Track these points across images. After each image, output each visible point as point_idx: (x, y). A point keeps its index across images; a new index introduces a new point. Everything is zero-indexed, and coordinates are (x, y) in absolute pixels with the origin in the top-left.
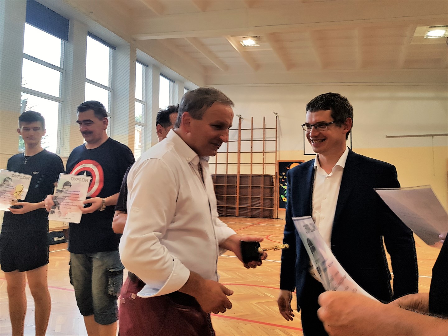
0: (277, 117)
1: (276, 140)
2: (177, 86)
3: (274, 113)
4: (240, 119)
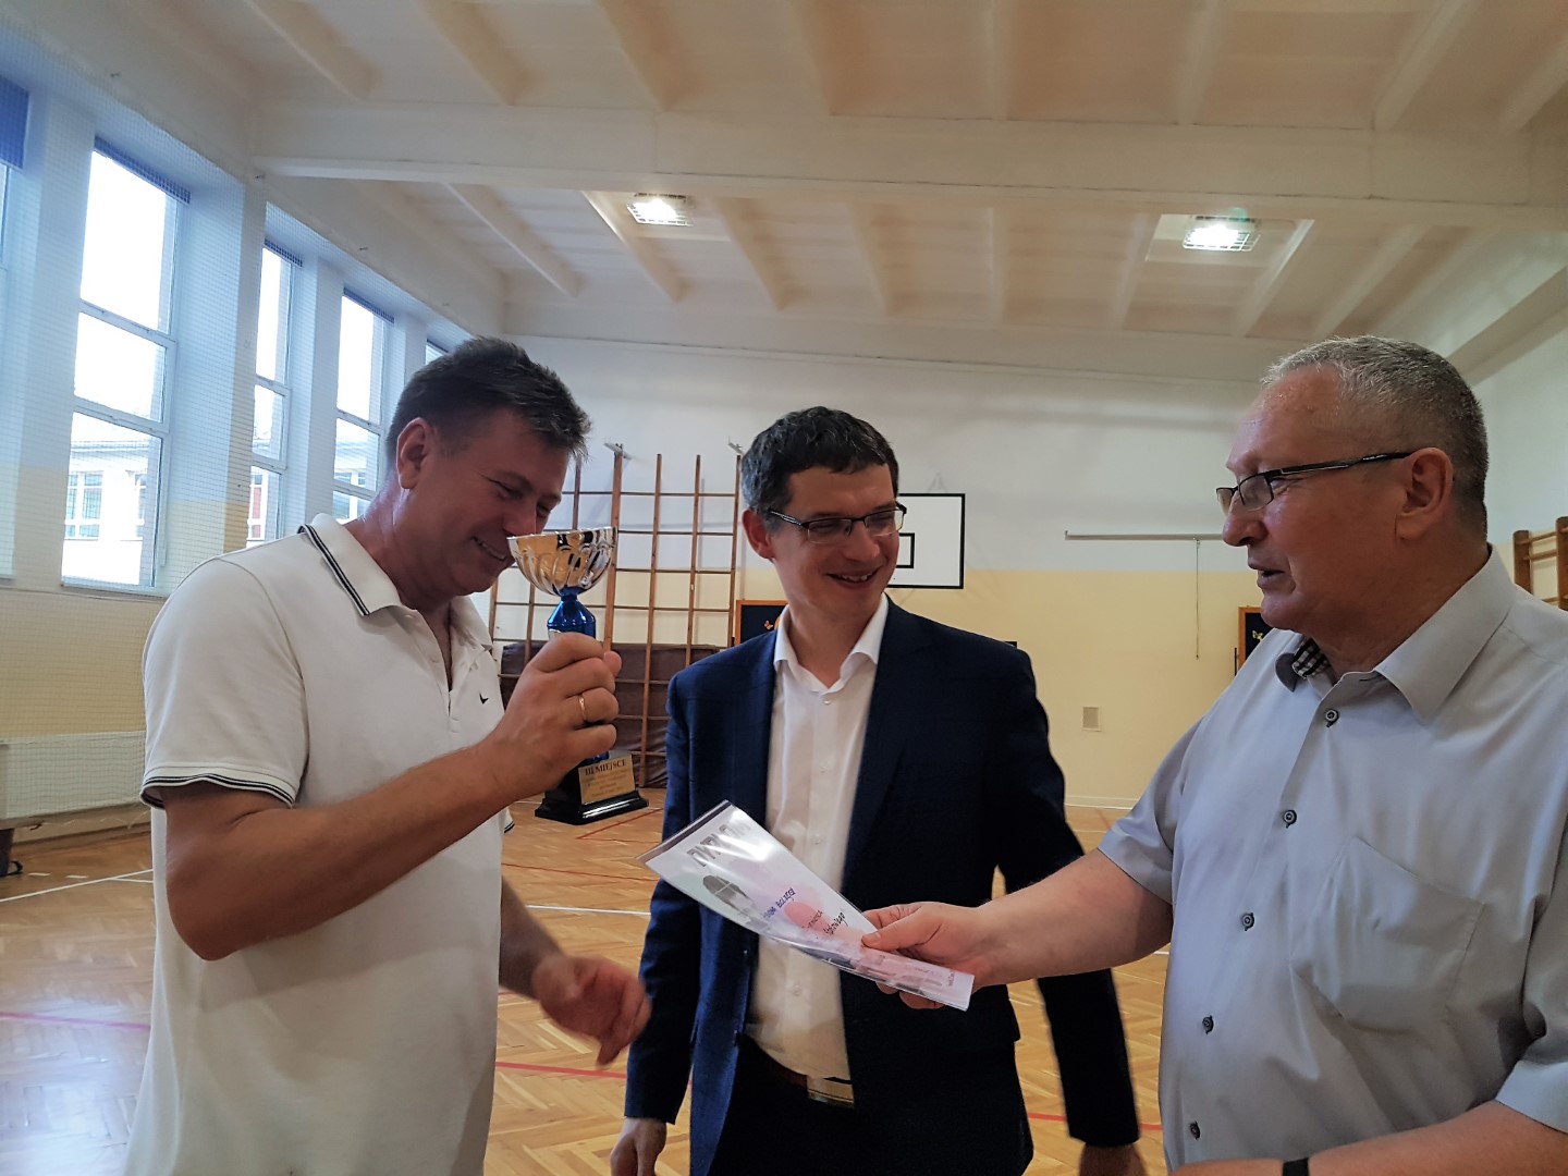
1: (734, 534)
2: (400, 336)
3: (731, 445)
4: (619, 457)
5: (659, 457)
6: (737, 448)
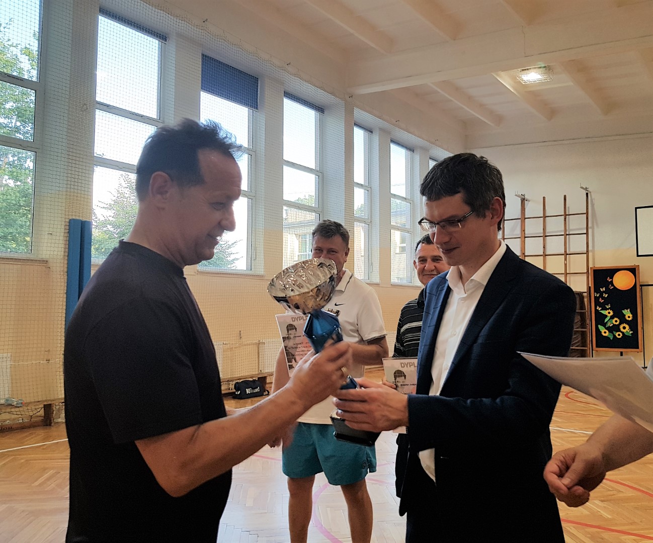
0: (587, 194)
1: (587, 234)
2: (417, 157)
3: (582, 188)
4: (523, 200)
5: (544, 198)
6: (586, 189)
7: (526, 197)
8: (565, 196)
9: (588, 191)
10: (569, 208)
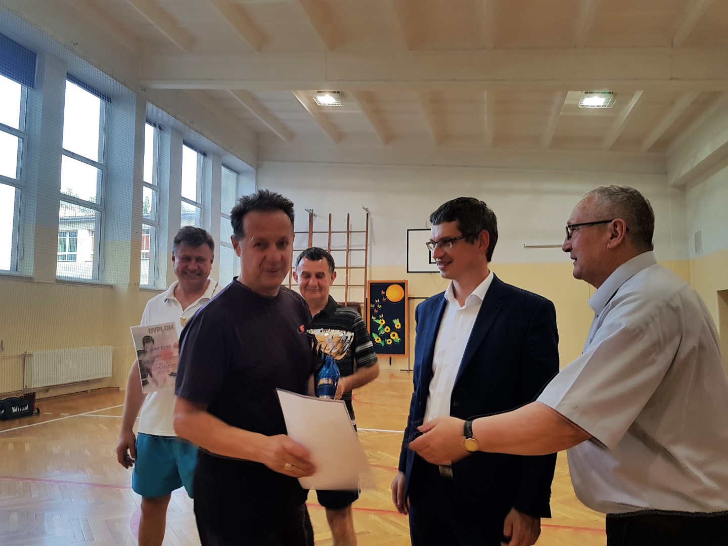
0: (367, 214)
1: (366, 250)
2: (210, 162)
3: (364, 208)
4: (311, 216)
5: (330, 214)
6: (366, 210)
7: (314, 212)
8: (349, 214)
9: (368, 211)
10: (351, 225)
